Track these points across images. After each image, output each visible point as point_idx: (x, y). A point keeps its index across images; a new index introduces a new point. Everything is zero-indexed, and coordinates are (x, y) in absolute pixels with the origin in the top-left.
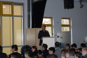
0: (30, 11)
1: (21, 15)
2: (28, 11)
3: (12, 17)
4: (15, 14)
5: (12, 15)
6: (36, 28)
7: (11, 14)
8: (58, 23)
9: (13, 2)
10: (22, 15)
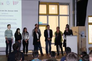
1: (67, 14)
2: (73, 10)
3: (58, 16)
6: (79, 27)
7: (57, 13)
9: (58, 3)
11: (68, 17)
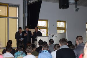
0: (25, 13)
1: (16, 17)
2: (23, 13)
3: (7, 19)
4: (10, 16)
5: (7, 17)
7: (6, 15)
8: (53, 25)
9: (8, 4)
10: (18, 17)
11: (18, 19)
